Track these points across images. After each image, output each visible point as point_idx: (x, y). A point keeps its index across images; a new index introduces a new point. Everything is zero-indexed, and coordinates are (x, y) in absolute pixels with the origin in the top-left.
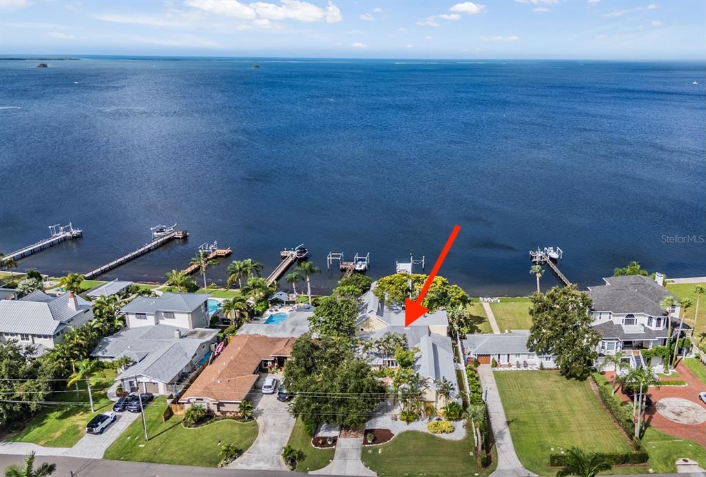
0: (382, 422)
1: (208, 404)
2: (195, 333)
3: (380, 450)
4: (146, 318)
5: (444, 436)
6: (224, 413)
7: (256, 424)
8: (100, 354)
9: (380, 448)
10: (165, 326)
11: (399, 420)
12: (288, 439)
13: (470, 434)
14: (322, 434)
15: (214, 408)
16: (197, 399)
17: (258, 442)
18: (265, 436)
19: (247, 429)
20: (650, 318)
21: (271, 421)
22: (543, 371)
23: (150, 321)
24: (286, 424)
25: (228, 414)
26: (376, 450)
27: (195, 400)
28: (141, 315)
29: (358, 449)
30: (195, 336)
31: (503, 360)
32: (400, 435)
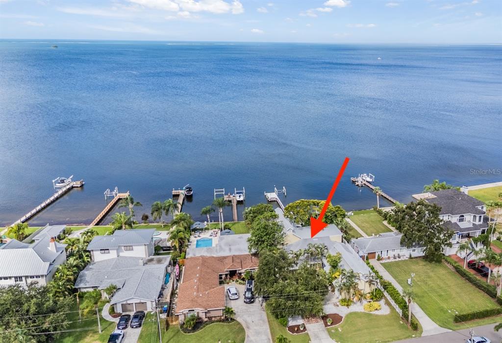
0: (329, 309)
1: (198, 313)
2: (151, 260)
3: (339, 329)
4: (109, 253)
5: (376, 313)
6: (210, 318)
7: (239, 324)
8: (82, 285)
9: (339, 327)
10: (126, 257)
11: (340, 306)
12: (269, 330)
13: (392, 309)
14: (292, 323)
15: (202, 316)
16: (189, 311)
17: (248, 336)
18: (251, 331)
19: (235, 328)
20: (475, 217)
21: (249, 320)
22: (412, 260)
23: (113, 254)
24: (261, 320)
25: (213, 319)
26: (337, 330)
27: (187, 312)
28: (104, 250)
29: (324, 331)
30: (154, 262)
31: (384, 255)
32: (347, 316)
